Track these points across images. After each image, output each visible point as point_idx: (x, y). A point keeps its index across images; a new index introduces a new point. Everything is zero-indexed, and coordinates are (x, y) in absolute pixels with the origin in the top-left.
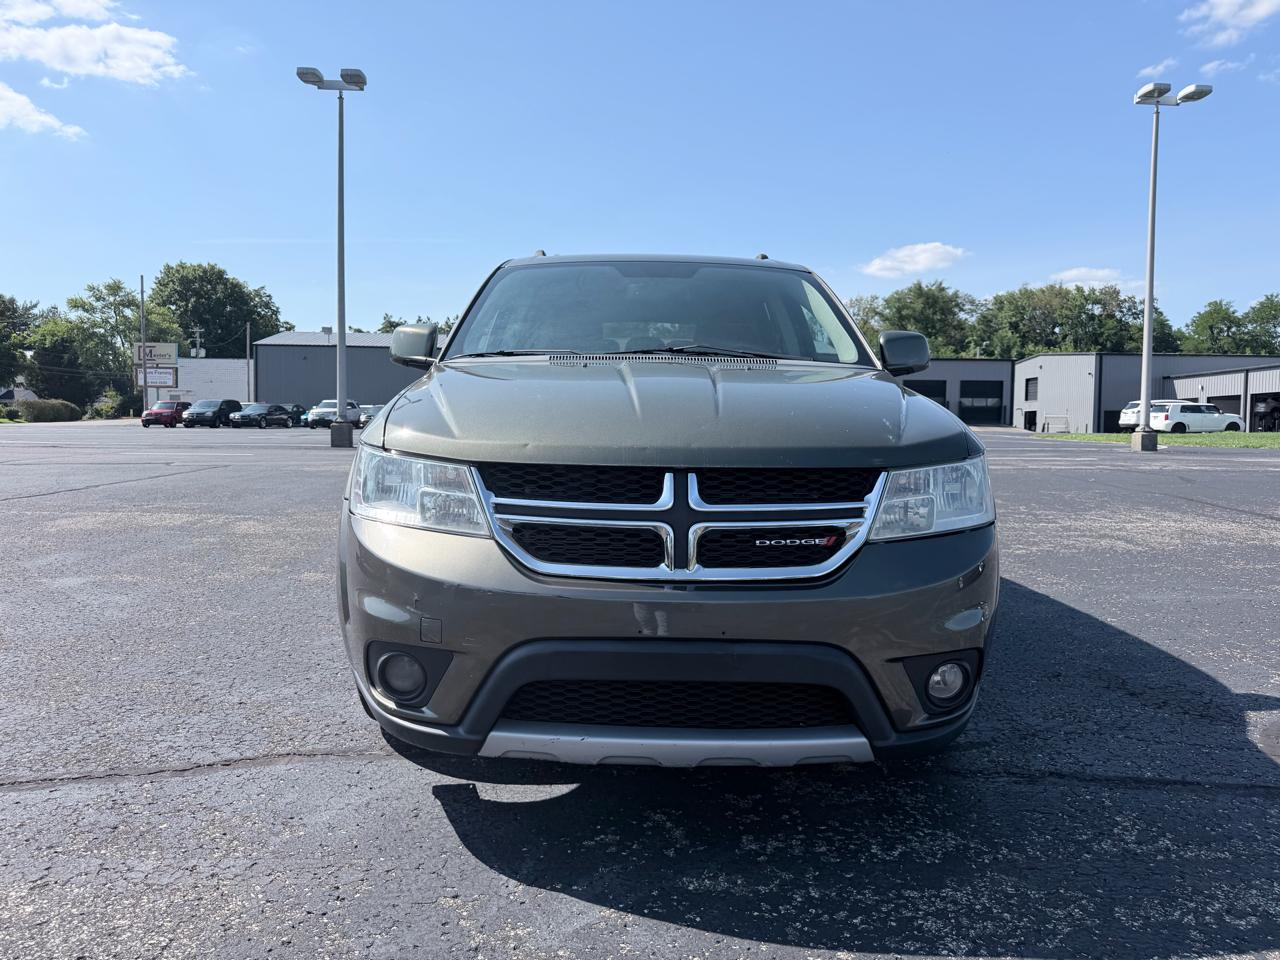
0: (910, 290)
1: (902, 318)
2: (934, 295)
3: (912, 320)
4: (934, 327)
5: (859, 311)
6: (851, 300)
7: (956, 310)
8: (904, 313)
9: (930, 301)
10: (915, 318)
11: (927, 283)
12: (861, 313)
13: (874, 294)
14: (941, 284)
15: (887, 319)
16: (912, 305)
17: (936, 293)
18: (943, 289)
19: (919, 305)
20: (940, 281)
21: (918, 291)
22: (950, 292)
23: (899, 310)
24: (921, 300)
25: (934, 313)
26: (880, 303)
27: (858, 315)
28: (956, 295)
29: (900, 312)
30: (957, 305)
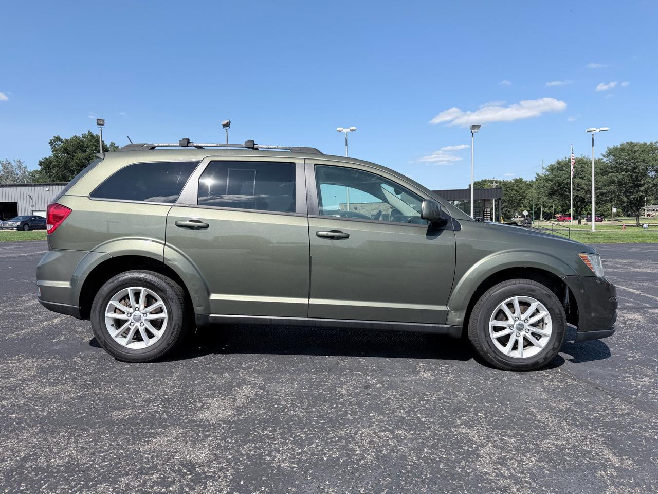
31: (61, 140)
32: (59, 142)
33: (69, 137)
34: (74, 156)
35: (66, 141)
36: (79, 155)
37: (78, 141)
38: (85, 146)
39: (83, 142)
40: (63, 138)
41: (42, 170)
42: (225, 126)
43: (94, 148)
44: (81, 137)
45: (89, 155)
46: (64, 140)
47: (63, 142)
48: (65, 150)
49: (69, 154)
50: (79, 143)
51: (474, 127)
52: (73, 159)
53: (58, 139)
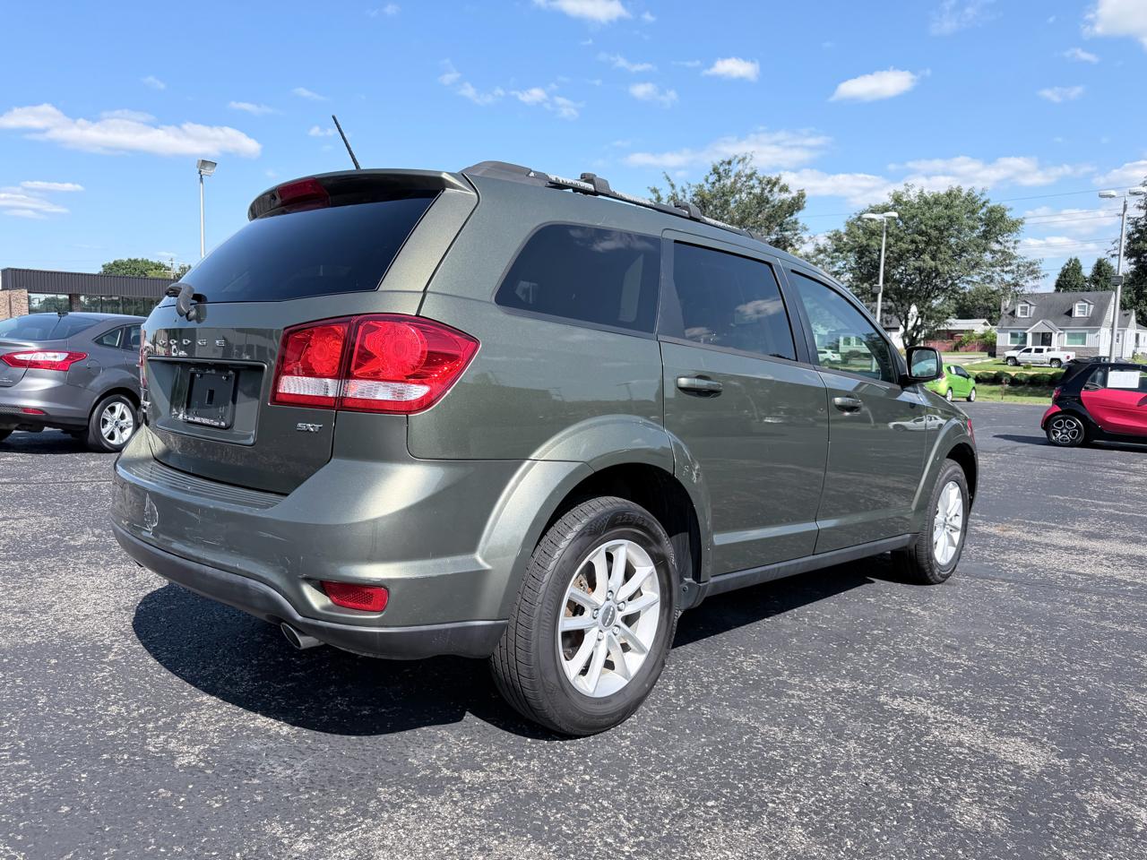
51: (204, 163)
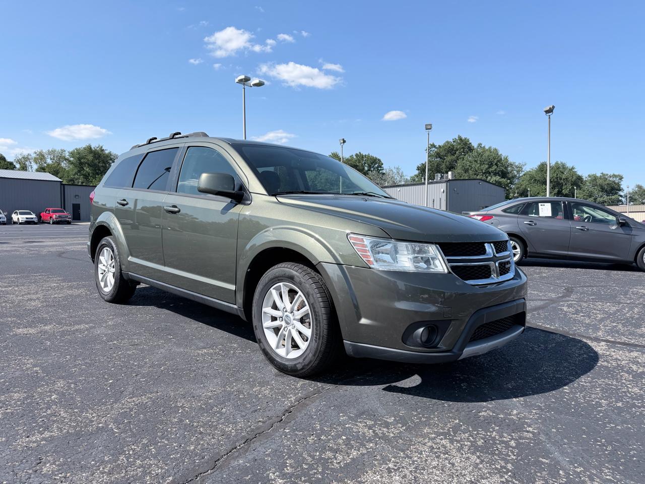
0: (85, 149)
1: (81, 163)
2: (98, 152)
3: (87, 165)
4: (99, 170)
5: (54, 157)
6: (49, 151)
7: (111, 162)
8: (82, 161)
9: (97, 156)
10: (88, 164)
11: (94, 146)
12: (56, 159)
13: (63, 149)
14: (102, 147)
15: (72, 163)
16: (87, 157)
17: (100, 152)
18: (103, 150)
19: (90, 157)
20: (101, 145)
21: (89, 149)
22: (107, 152)
23: (79, 159)
24: (91, 155)
25: (99, 163)
26: (67, 155)
27: (54, 159)
28: (110, 153)
29: (80, 160)
30: (111, 159)
31: (435, 146)
32: (433, 149)
33: (442, 144)
34: (445, 159)
35: (440, 146)
36: (449, 158)
37: (449, 145)
38: (455, 149)
39: (453, 146)
40: (437, 145)
41: (419, 174)
42: (547, 112)
43: (462, 150)
44: (452, 141)
45: (457, 157)
46: (437, 146)
47: (437, 148)
48: (438, 155)
49: (441, 158)
50: (450, 147)
52: (443, 162)
53: (433, 146)
